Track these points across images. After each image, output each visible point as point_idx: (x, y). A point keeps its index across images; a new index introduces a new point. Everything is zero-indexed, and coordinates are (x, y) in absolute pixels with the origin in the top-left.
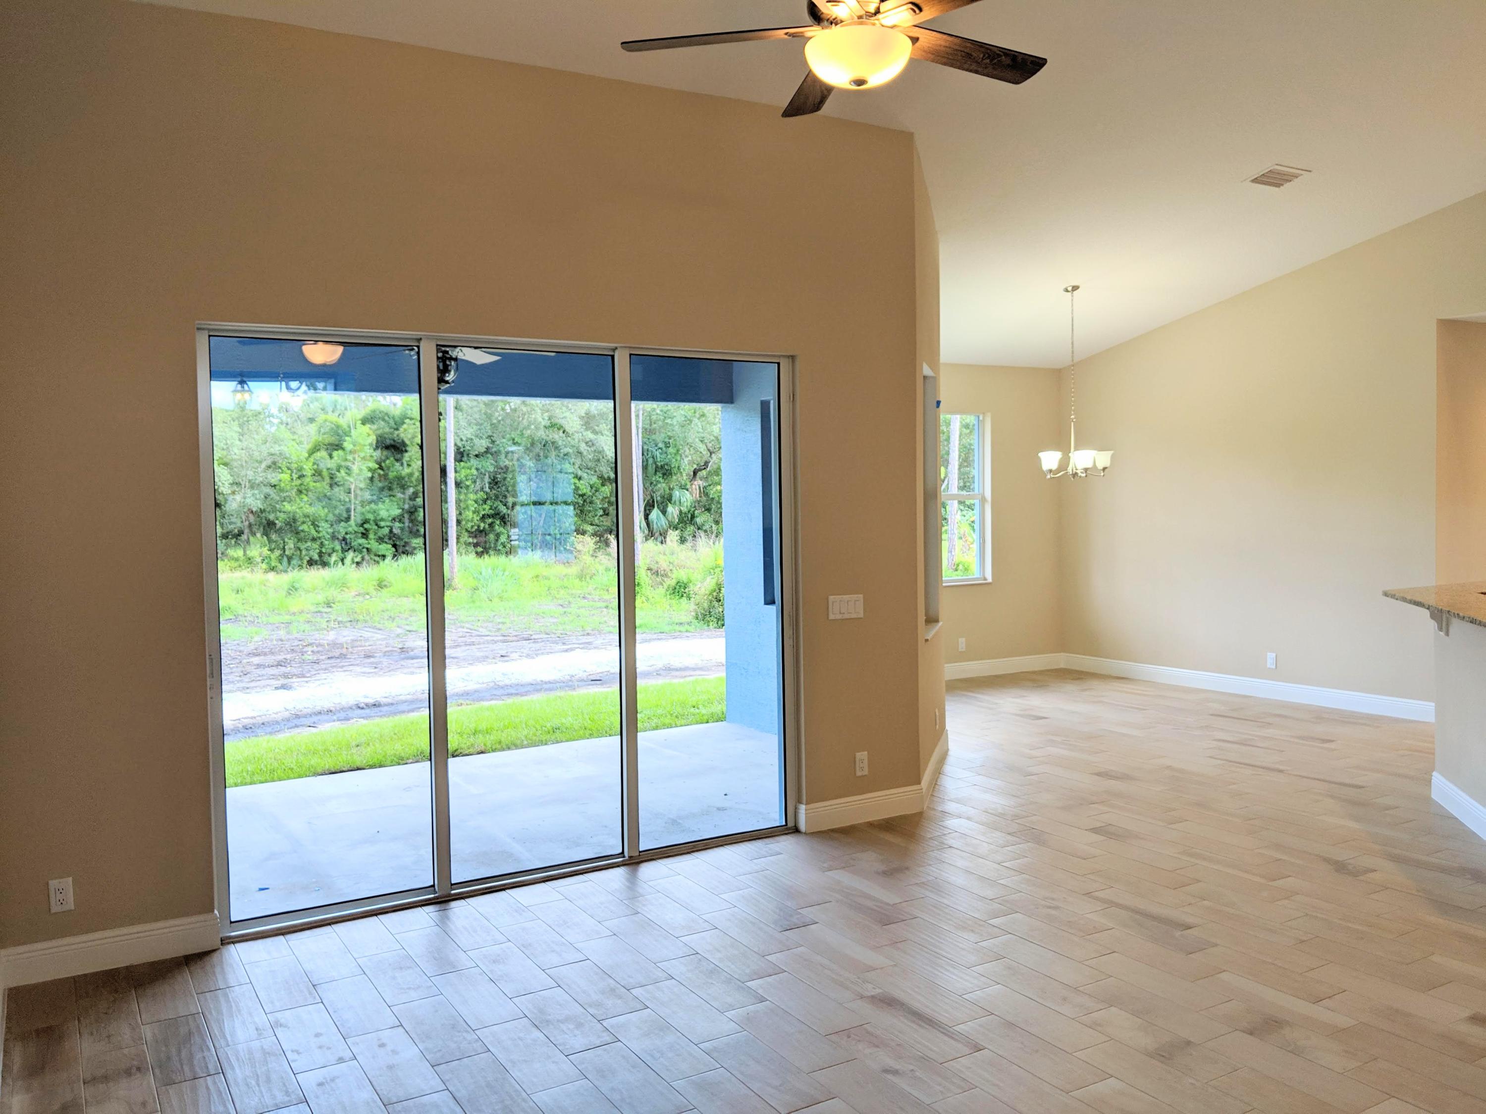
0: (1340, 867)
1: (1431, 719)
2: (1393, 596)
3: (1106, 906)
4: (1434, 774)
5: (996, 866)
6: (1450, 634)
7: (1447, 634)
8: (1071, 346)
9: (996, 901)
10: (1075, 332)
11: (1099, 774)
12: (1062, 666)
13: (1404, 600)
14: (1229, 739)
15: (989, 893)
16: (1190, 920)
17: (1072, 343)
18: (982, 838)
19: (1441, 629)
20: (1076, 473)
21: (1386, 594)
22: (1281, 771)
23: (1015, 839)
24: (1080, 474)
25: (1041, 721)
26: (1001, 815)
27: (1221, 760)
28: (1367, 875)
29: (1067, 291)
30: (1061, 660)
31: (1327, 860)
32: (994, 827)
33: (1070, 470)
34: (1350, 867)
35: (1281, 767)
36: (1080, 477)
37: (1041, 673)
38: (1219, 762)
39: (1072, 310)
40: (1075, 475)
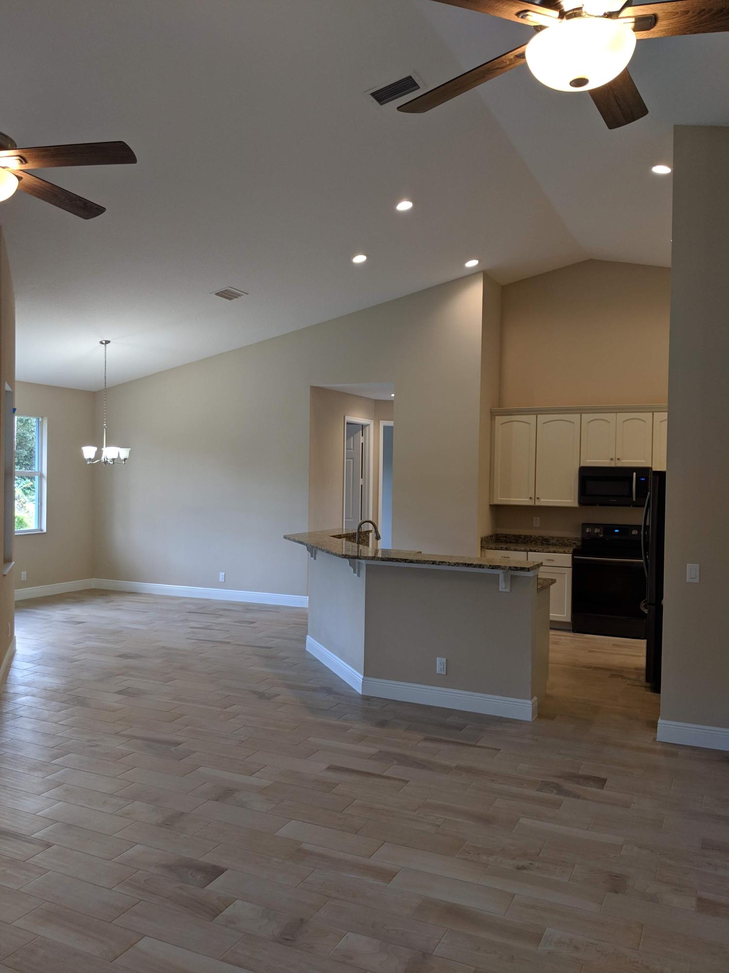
0: (261, 696)
1: (306, 605)
2: (289, 539)
3: (130, 739)
4: (308, 636)
5: (55, 725)
6: (317, 558)
7: (315, 559)
8: (104, 379)
9: (55, 748)
10: (107, 370)
11: (120, 656)
12: (93, 587)
13: (294, 541)
14: (199, 626)
15: (51, 744)
16: (180, 739)
17: (105, 377)
18: (44, 707)
19: (312, 556)
20: (107, 461)
21: (285, 537)
22: (228, 643)
23: (66, 705)
24: (109, 462)
25: (81, 625)
26: (56, 691)
27: (195, 639)
28: (275, 698)
29: (101, 343)
30: (93, 583)
31: (255, 693)
32: (51, 699)
33: (103, 458)
34: (266, 695)
35: (228, 641)
36: (109, 464)
37: (80, 592)
38: (194, 641)
39: (105, 356)
40: (106, 462)
